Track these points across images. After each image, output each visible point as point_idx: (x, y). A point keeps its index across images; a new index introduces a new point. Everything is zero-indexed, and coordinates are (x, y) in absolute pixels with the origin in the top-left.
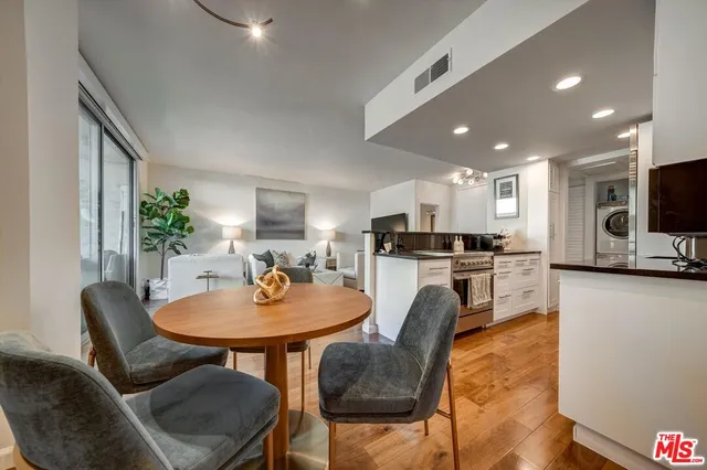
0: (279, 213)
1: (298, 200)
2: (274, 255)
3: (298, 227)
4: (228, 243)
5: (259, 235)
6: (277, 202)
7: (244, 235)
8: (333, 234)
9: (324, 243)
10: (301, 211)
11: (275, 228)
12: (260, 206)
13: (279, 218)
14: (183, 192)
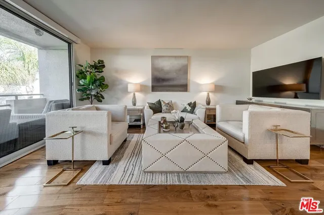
0: (168, 72)
1: (183, 62)
2: (162, 103)
3: (182, 82)
4: (132, 95)
5: (154, 89)
6: (167, 65)
7: (143, 89)
8: (212, 87)
9: (205, 94)
10: (185, 70)
11: (165, 83)
12: (154, 69)
13: (167, 76)
14: (101, 62)
